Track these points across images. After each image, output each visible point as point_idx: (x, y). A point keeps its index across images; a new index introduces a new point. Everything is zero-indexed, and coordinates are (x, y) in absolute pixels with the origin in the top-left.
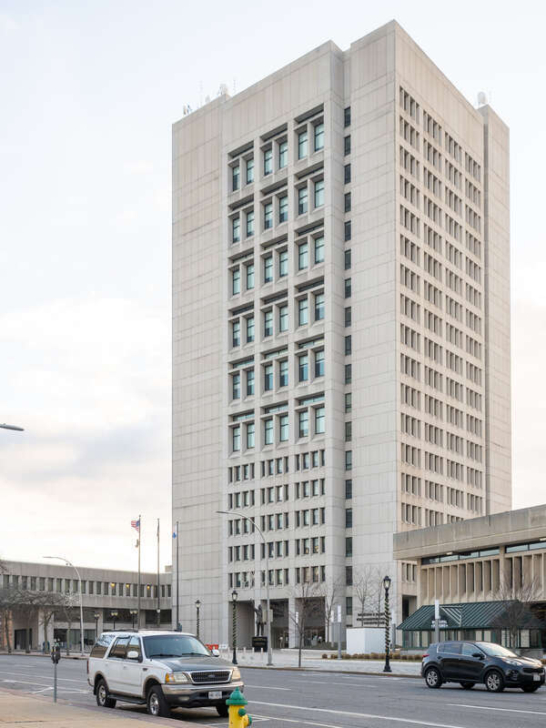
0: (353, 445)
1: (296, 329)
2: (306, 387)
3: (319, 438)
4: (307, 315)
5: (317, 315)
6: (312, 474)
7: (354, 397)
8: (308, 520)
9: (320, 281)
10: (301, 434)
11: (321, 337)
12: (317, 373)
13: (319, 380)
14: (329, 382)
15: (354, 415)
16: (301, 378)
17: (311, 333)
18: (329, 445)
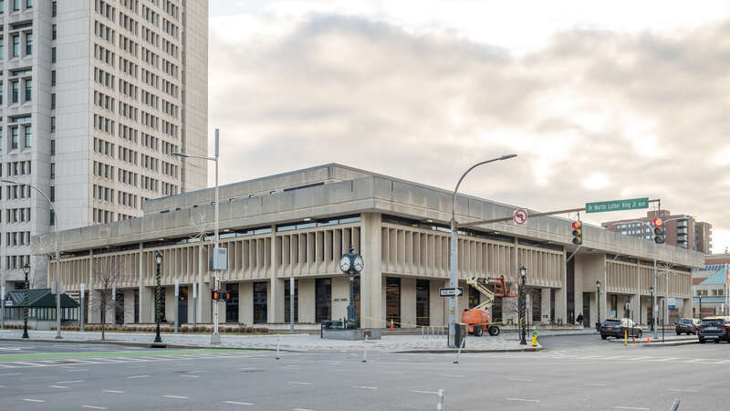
0: (56, 159)
1: (10, 59)
2: (17, 108)
3: (27, 151)
4: (20, 49)
5: (28, 50)
6: (20, 180)
7: (57, 120)
8: (18, 217)
9: (29, 23)
10: (14, 146)
11: (29, 69)
12: (28, 98)
13: (28, 103)
14: (35, 106)
15: (57, 135)
16: (15, 99)
17: (22, 64)
18: (34, 158)
